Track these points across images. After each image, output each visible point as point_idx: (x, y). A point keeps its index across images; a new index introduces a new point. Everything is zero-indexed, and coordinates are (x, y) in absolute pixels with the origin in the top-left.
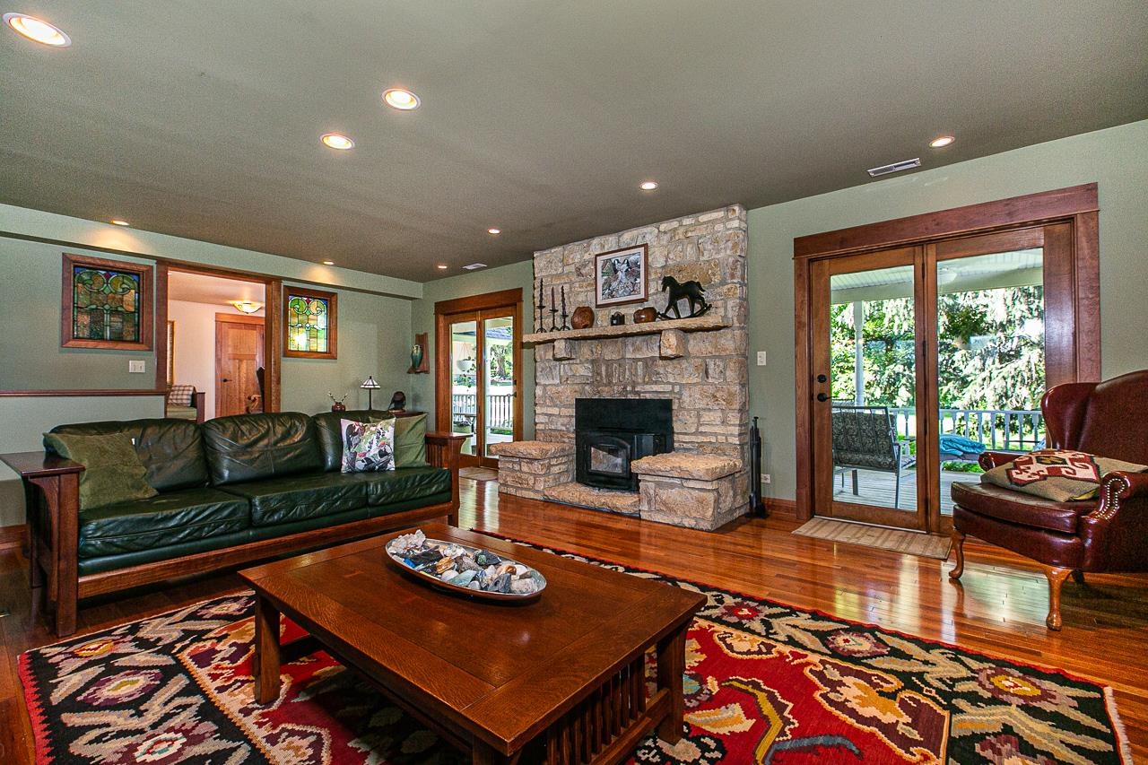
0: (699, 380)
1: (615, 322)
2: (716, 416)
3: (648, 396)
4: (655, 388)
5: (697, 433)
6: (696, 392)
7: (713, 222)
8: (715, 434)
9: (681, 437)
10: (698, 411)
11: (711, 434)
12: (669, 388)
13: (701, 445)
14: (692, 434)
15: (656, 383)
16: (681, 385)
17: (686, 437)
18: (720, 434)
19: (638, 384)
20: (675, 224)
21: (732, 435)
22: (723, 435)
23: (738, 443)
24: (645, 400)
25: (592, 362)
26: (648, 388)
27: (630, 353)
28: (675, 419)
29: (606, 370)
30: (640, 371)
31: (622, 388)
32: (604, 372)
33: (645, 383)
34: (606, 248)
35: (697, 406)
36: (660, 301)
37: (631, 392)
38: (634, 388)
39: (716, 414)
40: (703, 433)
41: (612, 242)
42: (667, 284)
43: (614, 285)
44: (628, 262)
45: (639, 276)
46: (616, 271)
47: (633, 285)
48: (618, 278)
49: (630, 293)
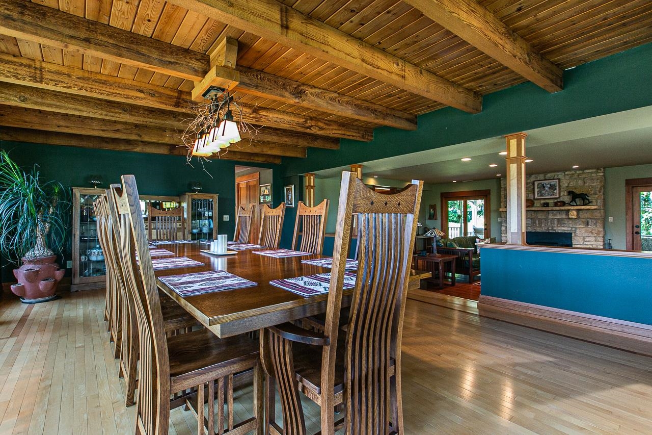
0: (584, 226)
1: (544, 205)
3: (559, 231)
5: (583, 244)
6: (583, 230)
8: (592, 245)
10: (584, 237)
11: (590, 245)
12: (570, 229)
14: (581, 244)
15: (564, 227)
16: (576, 228)
17: (578, 245)
18: (594, 245)
19: (555, 227)
20: (573, 172)
21: (599, 245)
22: (596, 245)
24: (559, 233)
25: (531, 219)
26: (560, 228)
27: (551, 216)
28: (573, 239)
29: (539, 222)
30: (556, 222)
31: (546, 228)
32: (537, 222)
33: (558, 227)
34: (538, 179)
35: (583, 235)
36: (567, 199)
37: (551, 230)
38: (552, 228)
39: (592, 238)
40: (586, 244)
41: (541, 177)
42: (570, 193)
43: (543, 192)
44: (550, 185)
45: (556, 189)
46: (544, 187)
47: (553, 193)
48: (545, 190)
49: (551, 195)
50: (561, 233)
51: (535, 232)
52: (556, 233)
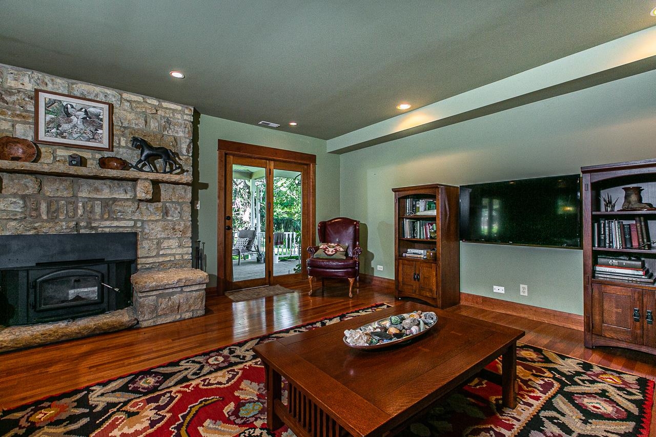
0: (161, 218)
1: (73, 163)
2: (174, 243)
3: (107, 230)
4: (116, 224)
5: (158, 255)
6: (158, 227)
7: (174, 111)
8: (174, 255)
9: (143, 260)
10: (159, 239)
11: (170, 255)
12: (131, 223)
13: (161, 263)
14: (153, 257)
15: (117, 219)
16: (143, 222)
17: (148, 259)
18: (178, 254)
19: (96, 220)
20: (139, 98)
21: (187, 253)
22: (179, 254)
23: (191, 258)
24: (105, 233)
25: (23, 197)
26: (108, 223)
27: (84, 194)
28: (139, 247)
29: (49, 207)
30: (98, 210)
31: (72, 224)
32: (43, 207)
33: (102, 219)
34: (50, 87)
35: (159, 236)
36: (132, 156)
37: (85, 227)
38: (89, 223)
39: (174, 241)
40: (163, 255)
41: (60, 84)
42: (139, 143)
43: (65, 126)
44: (86, 111)
45: (101, 127)
46: (68, 115)
47: (94, 134)
48: (71, 122)
49: (89, 140)
50: (110, 234)
51: (36, 236)
52: (97, 234)
